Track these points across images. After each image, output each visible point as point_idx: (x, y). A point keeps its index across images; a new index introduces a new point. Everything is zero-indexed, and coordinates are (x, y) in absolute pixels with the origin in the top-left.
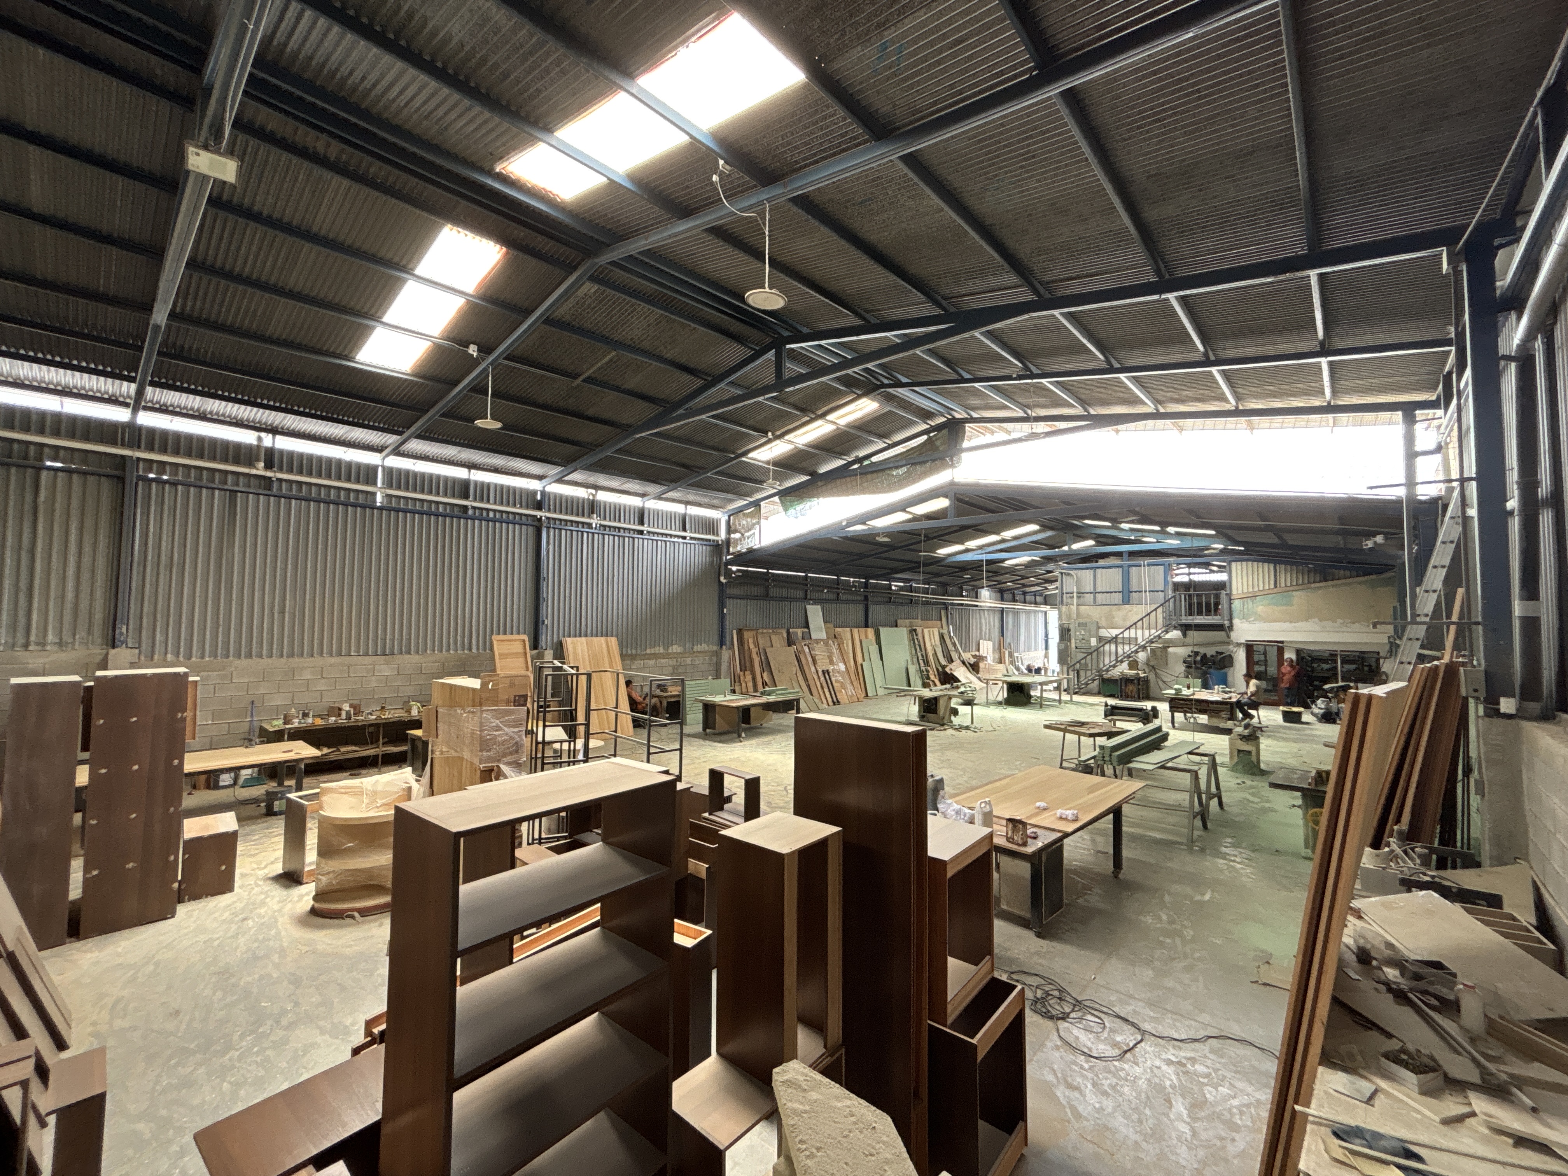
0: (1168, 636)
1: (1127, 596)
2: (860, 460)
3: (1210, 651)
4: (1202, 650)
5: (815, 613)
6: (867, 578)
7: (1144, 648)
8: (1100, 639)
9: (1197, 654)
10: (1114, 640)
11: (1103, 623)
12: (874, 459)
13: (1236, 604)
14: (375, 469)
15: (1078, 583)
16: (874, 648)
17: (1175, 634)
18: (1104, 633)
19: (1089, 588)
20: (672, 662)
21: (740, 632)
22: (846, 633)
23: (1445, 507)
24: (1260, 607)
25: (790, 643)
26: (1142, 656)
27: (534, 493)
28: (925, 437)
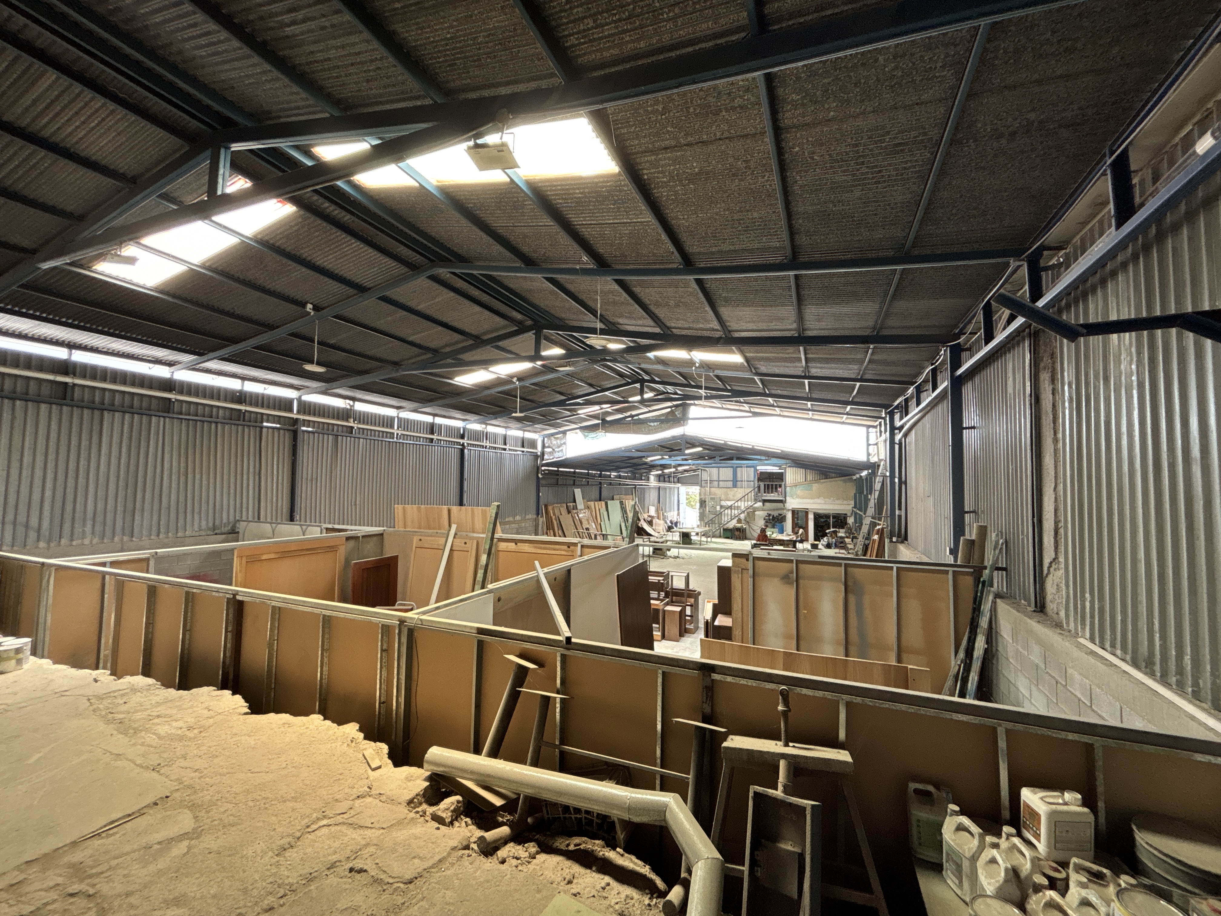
0: (756, 505)
1: (735, 483)
2: (632, 416)
3: (776, 514)
4: (772, 513)
5: (578, 492)
6: (601, 471)
7: (744, 512)
8: (721, 507)
9: (769, 515)
10: (730, 507)
11: (723, 497)
12: (641, 417)
13: (788, 489)
14: (392, 419)
15: (710, 475)
16: (605, 513)
17: (759, 504)
18: (724, 503)
19: (715, 478)
20: (516, 526)
21: (546, 506)
22: (591, 504)
23: (879, 466)
24: (799, 491)
25: (569, 512)
26: (742, 516)
27: (459, 429)
28: (669, 410)
